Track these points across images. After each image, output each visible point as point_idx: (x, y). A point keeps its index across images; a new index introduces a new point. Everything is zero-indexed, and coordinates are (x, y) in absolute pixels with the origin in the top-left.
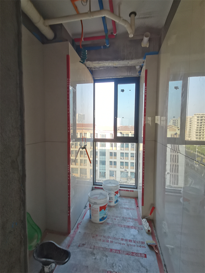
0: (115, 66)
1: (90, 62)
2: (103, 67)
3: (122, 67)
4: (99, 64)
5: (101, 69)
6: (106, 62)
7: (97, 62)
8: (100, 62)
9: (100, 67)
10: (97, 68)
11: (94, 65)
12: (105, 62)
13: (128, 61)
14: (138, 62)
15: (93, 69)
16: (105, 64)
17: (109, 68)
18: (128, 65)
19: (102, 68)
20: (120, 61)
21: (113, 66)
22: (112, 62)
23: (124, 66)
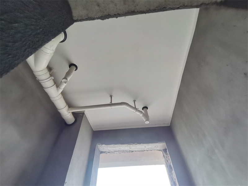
0: (131, 150)
1: (105, 145)
2: (118, 151)
3: (138, 151)
4: (114, 147)
6: (123, 145)
7: (113, 145)
8: (116, 146)
9: (115, 151)
10: (112, 152)
11: (109, 148)
12: (121, 145)
13: (145, 145)
14: (155, 147)
16: (121, 148)
17: (125, 152)
18: (145, 149)
20: (136, 145)
21: (129, 150)
22: (128, 145)
23: (141, 150)
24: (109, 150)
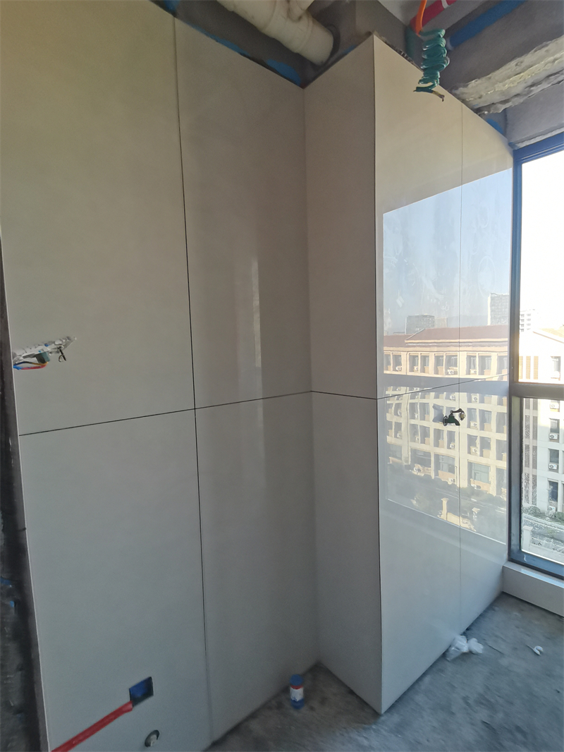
1: (479, 81)
2: (548, 76)
4: (523, 71)
5: (536, 90)
7: (513, 63)
8: (528, 59)
9: (532, 86)
10: (517, 95)
11: (501, 85)
15: (499, 105)
16: (557, 56)
19: (545, 86)
24: (502, 93)
